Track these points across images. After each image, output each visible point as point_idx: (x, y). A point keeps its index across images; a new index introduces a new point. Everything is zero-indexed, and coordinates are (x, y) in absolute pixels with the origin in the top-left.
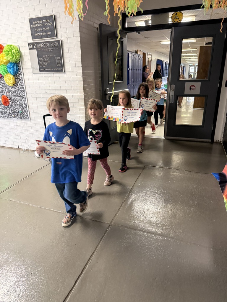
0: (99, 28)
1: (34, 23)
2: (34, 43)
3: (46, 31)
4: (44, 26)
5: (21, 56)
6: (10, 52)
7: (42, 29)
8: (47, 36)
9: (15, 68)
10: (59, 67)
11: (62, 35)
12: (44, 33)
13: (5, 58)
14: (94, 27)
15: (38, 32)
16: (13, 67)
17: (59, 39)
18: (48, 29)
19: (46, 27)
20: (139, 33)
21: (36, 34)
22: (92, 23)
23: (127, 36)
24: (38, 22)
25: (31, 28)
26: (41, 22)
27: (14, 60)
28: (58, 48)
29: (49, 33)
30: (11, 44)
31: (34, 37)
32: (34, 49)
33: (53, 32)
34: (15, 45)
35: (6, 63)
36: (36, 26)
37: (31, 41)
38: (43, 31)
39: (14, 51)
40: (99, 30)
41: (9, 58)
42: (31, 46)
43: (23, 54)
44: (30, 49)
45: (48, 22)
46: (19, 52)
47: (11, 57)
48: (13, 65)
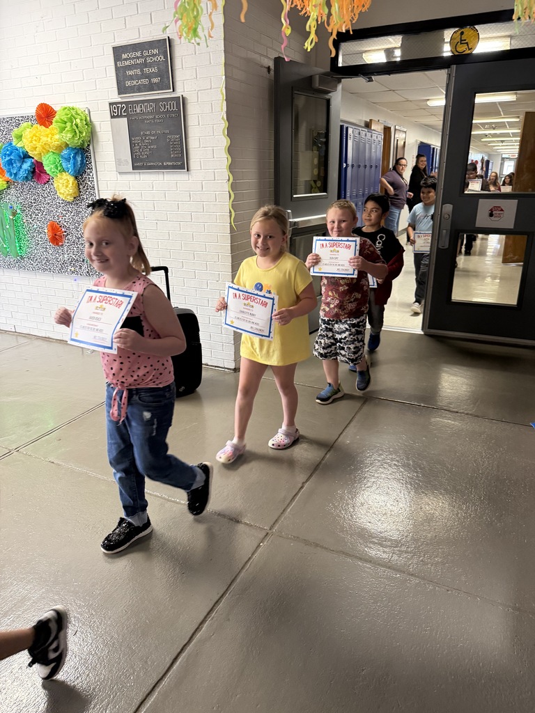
0: (272, 67)
1: (124, 56)
2: (121, 103)
3: (149, 76)
4: (145, 65)
5: (93, 134)
6: (69, 124)
7: (142, 71)
8: (151, 87)
9: (79, 159)
10: (176, 159)
11: (185, 84)
12: (145, 81)
13: (57, 137)
14: (262, 66)
15: (131, 78)
16: (74, 158)
17: (178, 93)
18: (155, 70)
19: (151, 65)
20: (371, 80)
21: (128, 83)
22: (256, 57)
23: (340, 87)
24: (133, 55)
25: (117, 69)
26: (139, 54)
27: (77, 142)
28: (176, 113)
29: (155, 80)
30: (71, 106)
31: (122, 89)
32: (121, 116)
33: (166, 77)
34: (81, 106)
35: (60, 148)
36: (127, 63)
37: (116, 98)
38: (144, 76)
39: (78, 121)
40: (272, 72)
41: (67, 136)
42: (117, 111)
43: (98, 129)
44: (112, 117)
45: (154, 55)
46: (89, 123)
47: (70, 135)
48: (76, 154)
